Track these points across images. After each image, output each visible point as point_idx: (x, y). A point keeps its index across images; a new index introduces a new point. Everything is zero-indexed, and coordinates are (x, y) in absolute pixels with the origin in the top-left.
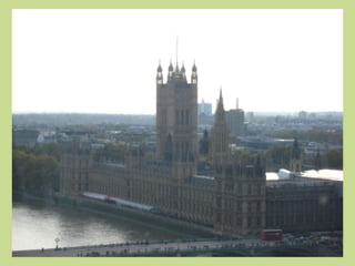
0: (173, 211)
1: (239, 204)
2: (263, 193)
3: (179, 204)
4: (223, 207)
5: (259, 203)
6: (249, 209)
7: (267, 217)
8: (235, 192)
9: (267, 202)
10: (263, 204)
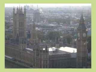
0: (19, 59)
1: (41, 61)
2: (48, 57)
3: (21, 57)
4: (36, 61)
5: (47, 61)
6: (44, 63)
7: (49, 65)
8: (39, 57)
9: (49, 60)
10: (48, 61)
